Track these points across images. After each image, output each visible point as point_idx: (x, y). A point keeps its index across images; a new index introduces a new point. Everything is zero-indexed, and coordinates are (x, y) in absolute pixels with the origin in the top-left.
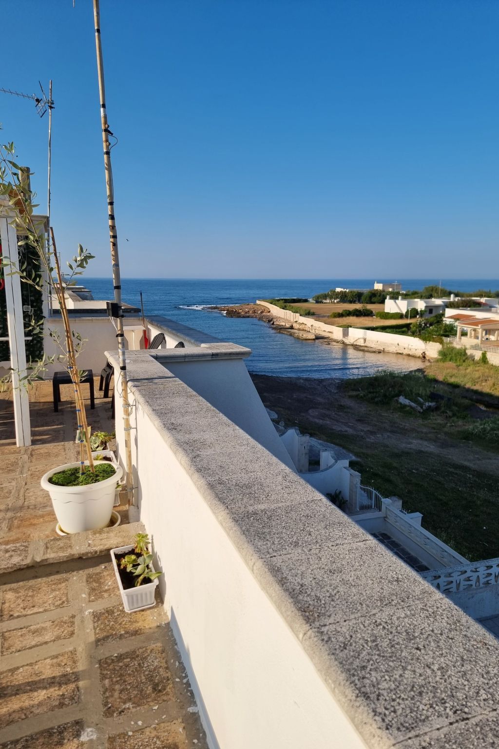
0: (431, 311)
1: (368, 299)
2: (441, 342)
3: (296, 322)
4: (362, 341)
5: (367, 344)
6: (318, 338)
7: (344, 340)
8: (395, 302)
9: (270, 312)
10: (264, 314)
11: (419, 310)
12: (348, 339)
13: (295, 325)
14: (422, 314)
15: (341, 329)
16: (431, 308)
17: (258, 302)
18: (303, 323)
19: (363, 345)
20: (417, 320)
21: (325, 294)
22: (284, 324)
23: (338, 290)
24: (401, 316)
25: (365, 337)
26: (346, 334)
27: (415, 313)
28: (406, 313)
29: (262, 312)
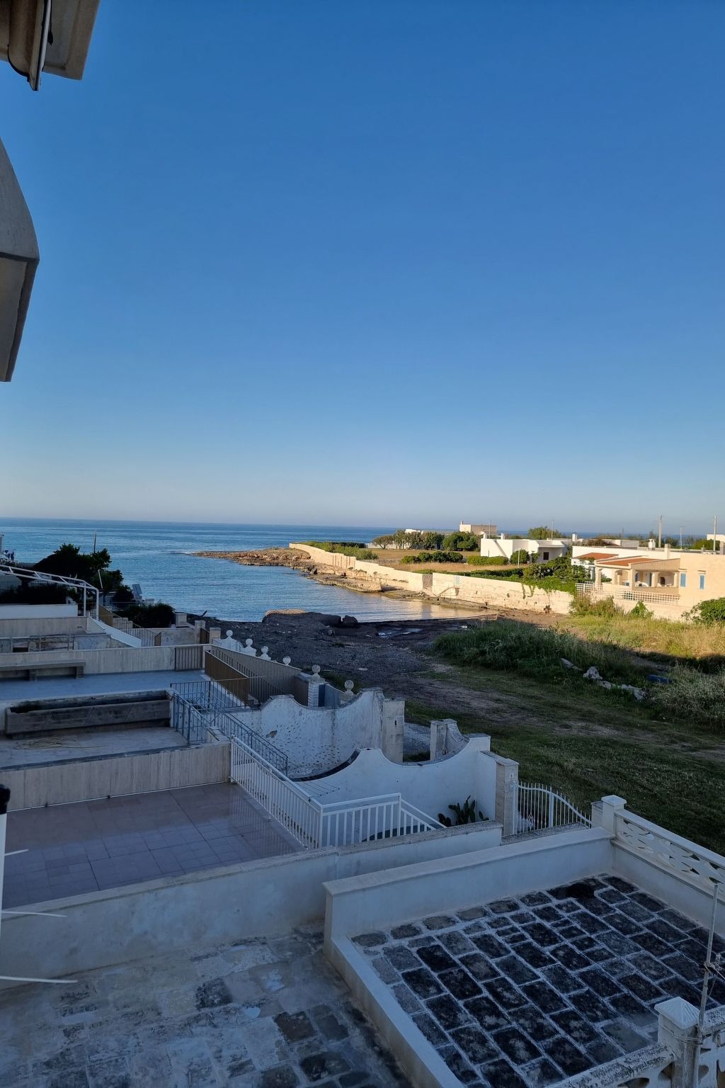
0: (546, 556)
1: (451, 543)
2: (573, 591)
3: (351, 569)
4: (453, 591)
5: (461, 596)
6: (384, 590)
7: (426, 592)
8: (496, 542)
9: (310, 558)
10: (301, 560)
11: (530, 553)
12: (431, 590)
13: (348, 573)
14: (534, 558)
15: (420, 575)
16: (547, 551)
17: (292, 546)
18: (361, 571)
19: (455, 597)
20: (527, 567)
21: (390, 537)
22: (332, 572)
23: (409, 531)
24: (505, 561)
25: (458, 586)
26: (428, 583)
27: (526, 557)
28: (512, 556)
29: (297, 558)
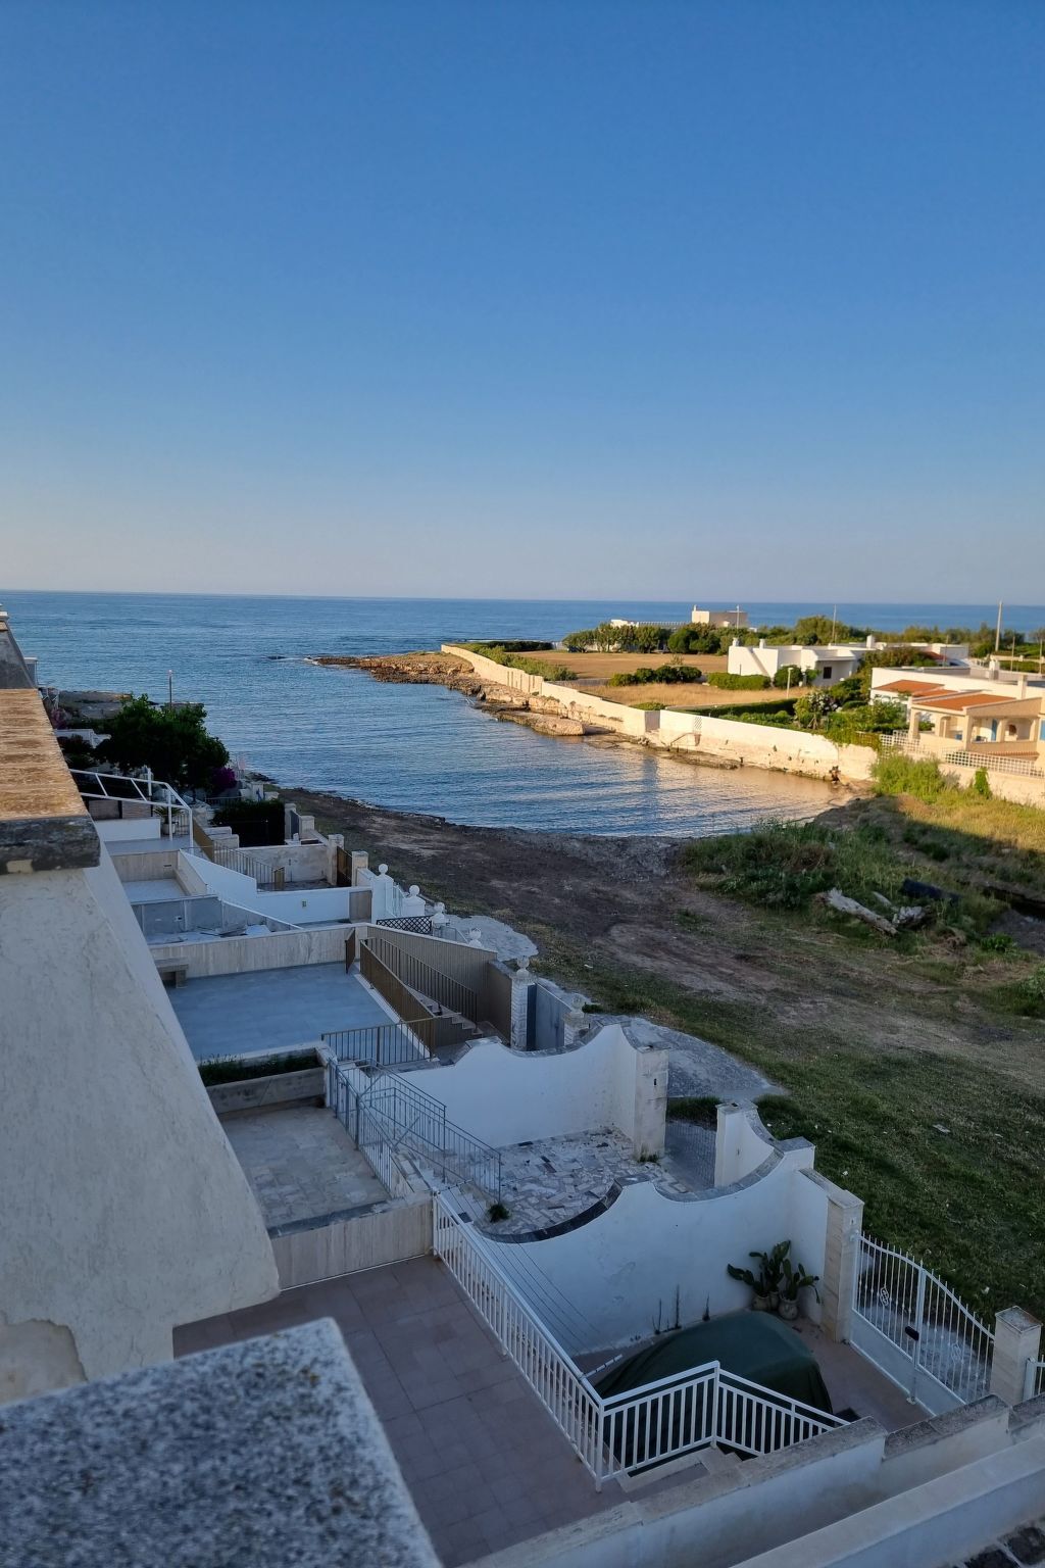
0: (827, 673)
1: (681, 643)
2: (877, 747)
3: (536, 694)
4: (692, 739)
5: (705, 746)
6: (589, 732)
7: (651, 737)
8: (752, 651)
9: (473, 670)
10: (461, 675)
11: (803, 670)
12: (658, 735)
13: (533, 702)
14: (810, 678)
15: (642, 712)
16: (827, 666)
17: (445, 649)
18: (551, 698)
19: (694, 748)
20: (800, 694)
21: (588, 633)
22: (508, 698)
23: (618, 623)
24: (766, 684)
25: (698, 731)
26: (652, 724)
27: (799, 677)
28: (776, 675)
29: (456, 671)
